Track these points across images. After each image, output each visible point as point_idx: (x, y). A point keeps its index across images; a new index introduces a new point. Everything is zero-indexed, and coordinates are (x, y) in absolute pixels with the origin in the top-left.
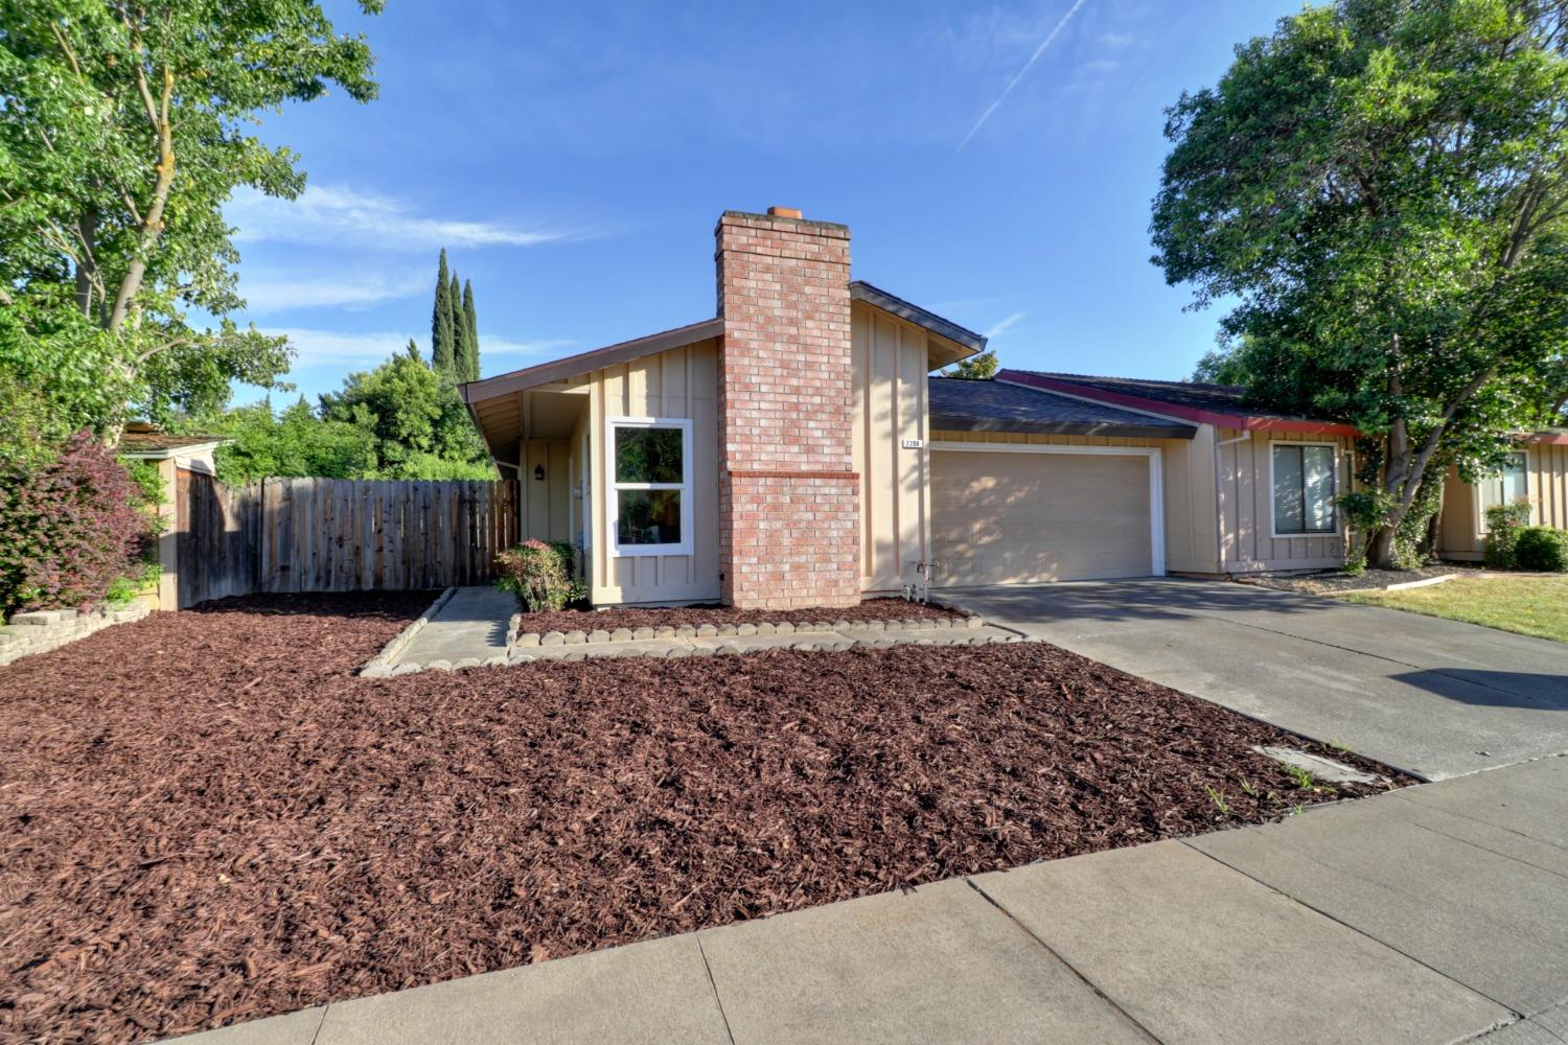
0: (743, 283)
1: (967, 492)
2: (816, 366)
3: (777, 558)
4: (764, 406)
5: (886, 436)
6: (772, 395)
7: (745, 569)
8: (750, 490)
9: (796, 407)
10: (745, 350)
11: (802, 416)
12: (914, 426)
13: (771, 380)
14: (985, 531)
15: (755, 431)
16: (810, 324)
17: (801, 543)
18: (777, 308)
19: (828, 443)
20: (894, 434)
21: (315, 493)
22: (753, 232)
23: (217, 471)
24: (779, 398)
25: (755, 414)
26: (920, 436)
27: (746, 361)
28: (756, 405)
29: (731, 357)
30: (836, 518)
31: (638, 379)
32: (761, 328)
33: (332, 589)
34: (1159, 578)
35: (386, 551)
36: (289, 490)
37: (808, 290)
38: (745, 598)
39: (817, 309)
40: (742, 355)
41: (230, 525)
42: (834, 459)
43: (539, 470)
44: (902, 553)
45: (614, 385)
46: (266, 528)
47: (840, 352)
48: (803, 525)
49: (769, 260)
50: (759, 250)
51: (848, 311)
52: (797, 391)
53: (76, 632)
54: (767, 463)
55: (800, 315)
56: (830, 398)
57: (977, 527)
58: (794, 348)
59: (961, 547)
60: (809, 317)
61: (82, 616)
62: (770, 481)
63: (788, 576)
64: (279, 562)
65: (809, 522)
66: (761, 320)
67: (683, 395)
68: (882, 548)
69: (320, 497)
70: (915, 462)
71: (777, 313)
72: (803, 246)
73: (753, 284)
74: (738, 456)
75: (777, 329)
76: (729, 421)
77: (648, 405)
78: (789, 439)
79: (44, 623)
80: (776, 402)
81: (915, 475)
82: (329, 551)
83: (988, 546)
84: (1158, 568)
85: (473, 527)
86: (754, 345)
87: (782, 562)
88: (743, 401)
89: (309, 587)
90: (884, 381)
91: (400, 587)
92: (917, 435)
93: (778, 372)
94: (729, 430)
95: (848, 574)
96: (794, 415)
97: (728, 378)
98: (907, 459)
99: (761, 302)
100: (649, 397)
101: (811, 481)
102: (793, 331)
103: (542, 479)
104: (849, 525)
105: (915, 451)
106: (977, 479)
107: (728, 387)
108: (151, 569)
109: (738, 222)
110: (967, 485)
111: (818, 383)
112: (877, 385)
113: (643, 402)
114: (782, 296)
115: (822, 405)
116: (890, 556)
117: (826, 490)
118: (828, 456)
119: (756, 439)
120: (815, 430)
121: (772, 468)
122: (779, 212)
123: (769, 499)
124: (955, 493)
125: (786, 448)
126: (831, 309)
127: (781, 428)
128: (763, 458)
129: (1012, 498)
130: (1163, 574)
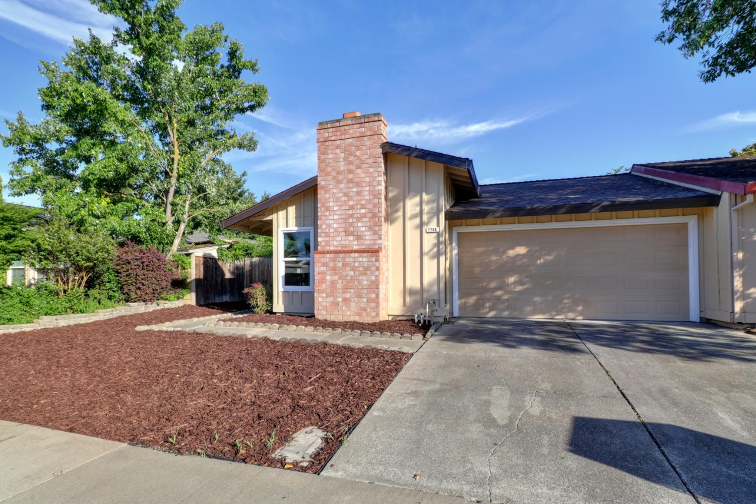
0: (326, 156)
2: (363, 193)
3: (335, 294)
4: (336, 217)
5: (416, 227)
6: (339, 211)
7: (320, 299)
9: (351, 216)
12: (435, 221)
13: (339, 203)
14: (519, 282)
15: (331, 230)
16: (359, 171)
17: (346, 288)
18: (342, 166)
19: (368, 233)
20: (421, 226)
22: (331, 130)
23: (218, 256)
24: (343, 212)
25: (331, 222)
26: (438, 225)
27: (327, 196)
28: (332, 217)
29: (321, 194)
30: (365, 274)
31: (292, 210)
32: (334, 178)
36: (251, 262)
37: (358, 153)
38: (321, 314)
39: (363, 162)
40: (326, 192)
42: (372, 242)
44: (425, 295)
45: (282, 214)
46: (245, 277)
47: (377, 183)
48: (349, 278)
49: (339, 142)
50: (333, 138)
51: (382, 160)
52: (352, 208)
54: (337, 246)
55: (354, 167)
56: (370, 209)
57: (512, 280)
58: (351, 185)
59: (499, 293)
60: (358, 167)
61: (147, 305)
62: (332, 255)
63: (340, 304)
65: (352, 276)
66: (334, 173)
68: (412, 292)
70: (435, 241)
71: (342, 168)
72: (356, 130)
73: (331, 156)
74: (323, 244)
75: (342, 177)
76: (319, 227)
77: (296, 221)
78: (348, 233)
80: (342, 214)
81: (435, 250)
83: (520, 292)
86: (331, 187)
87: (337, 297)
88: (326, 216)
90: (415, 196)
92: (436, 225)
93: (343, 199)
94: (319, 231)
95: (373, 305)
96: (351, 220)
97: (319, 205)
98: (429, 241)
99: (334, 165)
100: (296, 218)
102: (351, 176)
104: (374, 278)
105: (435, 234)
106: (513, 248)
107: (319, 210)
108: (185, 291)
109: (323, 127)
110: (504, 252)
111: (363, 202)
112: (411, 198)
113: (294, 220)
114: (345, 159)
115: (365, 214)
116: (418, 297)
117: (361, 259)
118: (368, 240)
119: (332, 234)
120: (361, 227)
121: (339, 248)
122: (345, 116)
123: (331, 264)
124: (494, 258)
125: (346, 238)
126: (371, 161)
127: (344, 228)
128: (335, 243)
129: (542, 261)
130: (697, 320)
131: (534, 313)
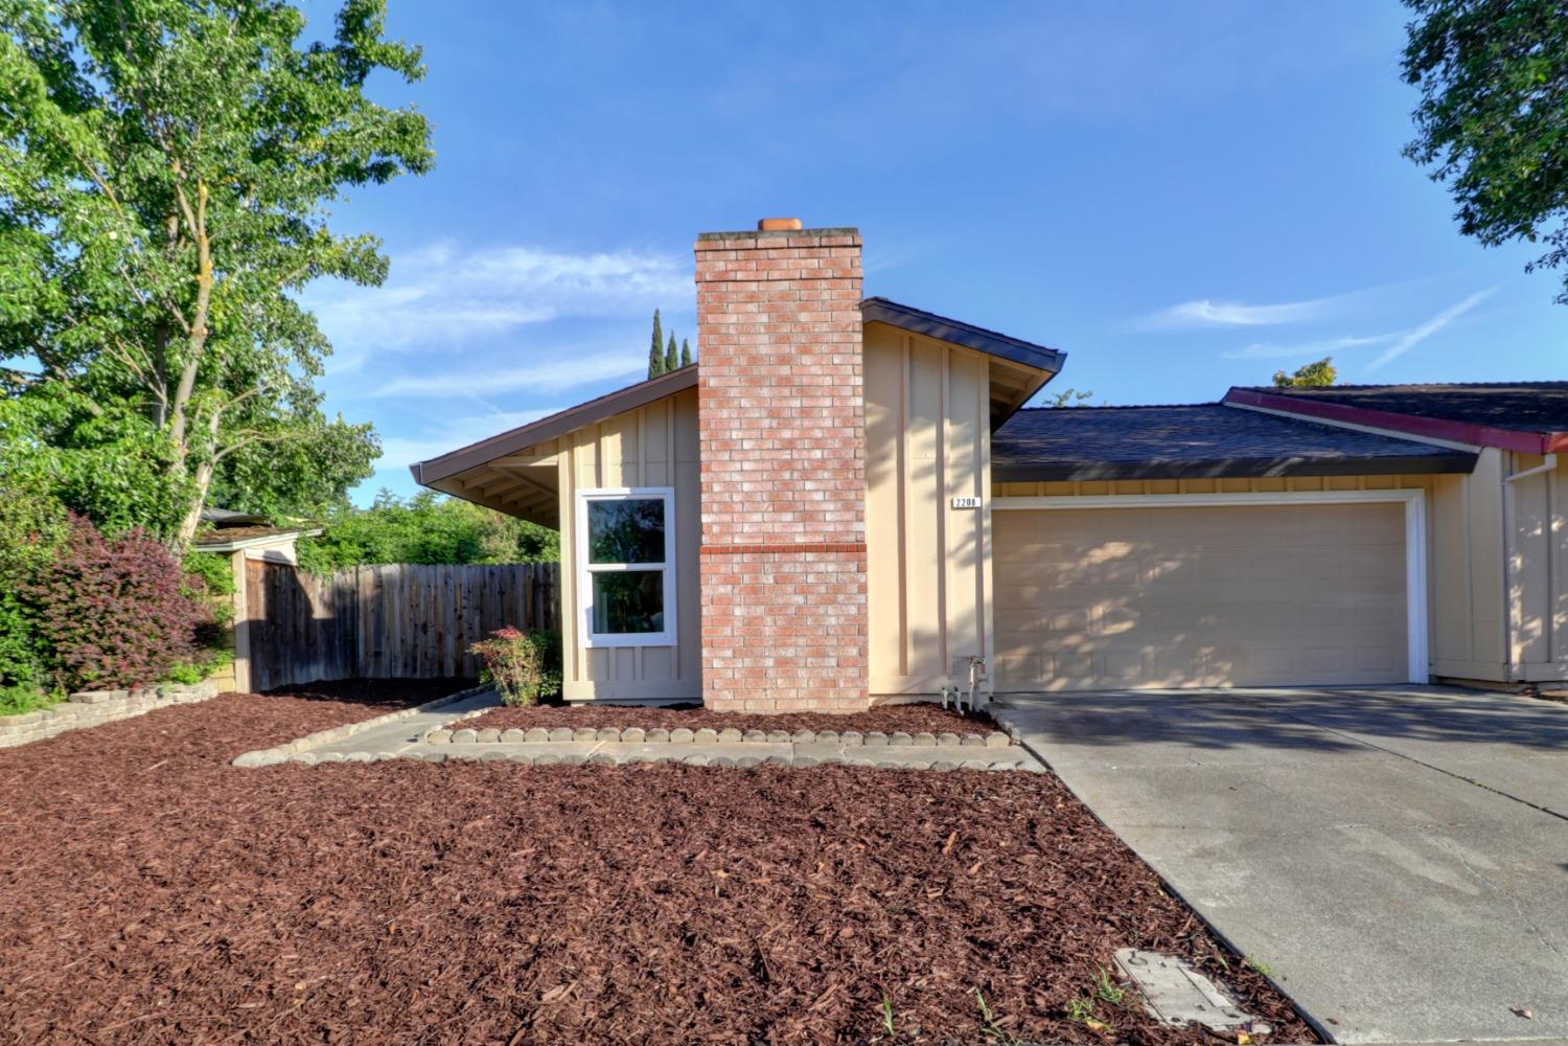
0: (720, 318)
2: (816, 412)
3: (757, 651)
4: (747, 466)
5: (930, 496)
6: (757, 453)
7: (717, 664)
8: (723, 569)
9: (788, 465)
10: (724, 402)
11: (796, 475)
12: (969, 481)
13: (756, 434)
14: (1114, 617)
15: (737, 498)
16: (806, 359)
17: (785, 634)
18: (764, 345)
19: (831, 507)
20: (940, 493)
21: (402, 581)
22: (733, 255)
23: (299, 560)
24: (767, 455)
25: (736, 477)
26: (978, 492)
27: (725, 414)
28: (738, 466)
29: (707, 409)
30: (834, 602)
31: (612, 445)
32: (742, 372)
33: (418, 675)
34: (1416, 686)
35: (465, 638)
36: (379, 577)
37: (804, 317)
38: (717, 699)
39: (816, 340)
40: (721, 405)
41: (319, 612)
42: (840, 528)
44: (951, 647)
45: (584, 453)
46: (361, 615)
47: (848, 392)
48: (792, 611)
49: (753, 287)
50: (740, 276)
51: (859, 337)
52: (790, 445)
53: (129, 711)
54: (751, 536)
55: (793, 351)
56: (834, 451)
57: (1098, 611)
58: (786, 392)
59: (1072, 640)
60: (805, 350)
61: (134, 698)
62: (747, 558)
63: (771, 673)
64: (373, 649)
65: (799, 608)
66: (743, 361)
67: (664, 459)
68: (921, 640)
69: (406, 585)
70: (972, 527)
71: (764, 350)
72: (801, 263)
73: (733, 319)
74: (715, 529)
75: (763, 370)
76: (704, 488)
77: (624, 473)
78: (780, 506)
79: (90, 701)
80: (763, 460)
81: (972, 545)
82: (415, 638)
83: (1118, 637)
84: (1417, 668)
86: (733, 393)
87: (762, 656)
88: (721, 462)
89: (399, 673)
90: (925, 426)
92: (975, 492)
93: (766, 423)
94: (704, 497)
95: (852, 672)
96: (787, 475)
97: (703, 436)
98: (959, 526)
99: (743, 339)
100: (624, 464)
101: (801, 556)
102: (785, 370)
104: (853, 610)
105: (972, 512)
106: (1100, 546)
107: (703, 446)
108: (221, 656)
109: (713, 245)
110: (1084, 554)
111: (818, 434)
112: (917, 431)
113: (618, 470)
114: (770, 328)
115: (823, 460)
116: (935, 651)
117: (822, 567)
118: (832, 521)
119: (738, 508)
120: (813, 492)
121: (758, 541)
122: (768, 226)
123: (747, 579)
124: (1065, 566)
125: (776, 516)
126: (836, 338)
127: (770, 492)
128: (747, 528)
130: (1425, 680)
131: (1143, 678)
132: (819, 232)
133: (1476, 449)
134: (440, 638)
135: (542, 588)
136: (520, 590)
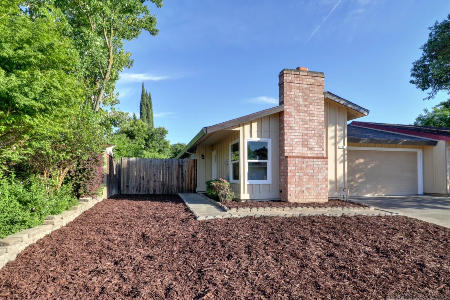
0: (290, 93)
1: (354, 164)
2: (313, 120)
3: (302, 185)
4: (296, 134)
5: (333, 144)
6: (299, 131)
7: (291, 189)
8: (293, 162)
9: (306, 135)
10: (291, 115)
11: (308, 137)
12: (342, 141)
13: (298, 125)
14: (360, 178)
15: (294, 143)
16: (311, 106)
17: (309, 180)
18: (301, 101)
19: (316, 146)
20: (336, 144)
21: (136, 163)
22: (293, 76)
24: (301, 131)
25: (293, 137)
26: (344, 144)
27: (291, 119)
28: (294, 134)
29: (286, 118)
30: (320, 172)
31: (255, 125)
32: (295, 108)
33: (141, 193)
34: (421, 195)
35: (156, 181)
36: (128, 162)
37: (311, 95)
38: (291, 199)
39: (313, 101)
40: (290, 117)
41: (115, 172)
42: (318, 152)
43: (203, 156)
44: (338, 184)
46: (122, 174)
47: (321, 116)
48: (310, 174)
49: (298, 85)
50: (295, 82)
51: (323, 102)
52: (307, 129)
53: (92, 204)
54: (297, 153)
55: (308, 104)
56: (317, 131)
57: (357, 176)
58: (306, 115)
59: (353, 183)
60: (311, 104)
61: (93, 199)
62: (300, 159)
63: (305, 191)
64: (126, 185)
65: (312, 173)
66: (296, 105)
67: (268, 131)
68: (331, 182)
69: (138, 164)
70: (342, 153)
71: (301, 103)
72: (309, 80)
73: (293, 93)
74: (288, 151)
75: (301, 108)
76: (285, 140)
77: (258, 134)
78: (304, 145)
79: (88, 201)
80: (300, 133)
81: (342, 158)
82: (140, 181)
83: (361, 183)
84: (420, 191)
85: (182, 174)
86: (293, 114)
87: (303, 187)
88: (290, 133)
89: (134, 193)
90: (332, 126)
91: (161, 193)
92: (343, 144)
93: (301, 123)
94: (285, 142)
96: (306, 137)
97: (285, 125)
98: (340, 152)
99: (296, 99)
100: (258, 131)
101: (312, 160)
102: (306, 109)
103: (203, 158)
104: (325, 175)
105: (343, 150)
106: (358, 159)
107: (285, 128)
109: (289, 72)
110: (354, 161)
111: (313, 127)
112: (330, 127)
113: (256, 133)
114: (302, 97)
115: (315, 134)
116: (334, 185)
117: (317, 163)
118: (317, 151)
119: (294, 145)
120: (312, 142)
121: (299, 155)
122: (301, 69)
123: (299, 165)
124: (350, 164)
125: (303, 148)
126: (318, 101)
127: (302, 142)
128: (296, 151)
129: (370, 166)
130: (422, 194)
131: (366, 193)
132: (315, 72)
133: (437, 140)
134: (148, 181)
135: (181, 167)
136: (174, 167)
